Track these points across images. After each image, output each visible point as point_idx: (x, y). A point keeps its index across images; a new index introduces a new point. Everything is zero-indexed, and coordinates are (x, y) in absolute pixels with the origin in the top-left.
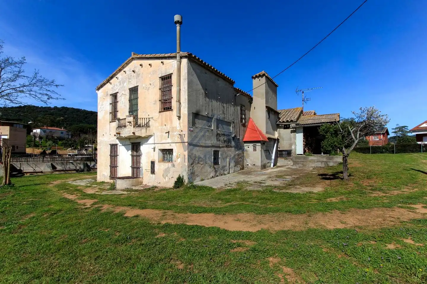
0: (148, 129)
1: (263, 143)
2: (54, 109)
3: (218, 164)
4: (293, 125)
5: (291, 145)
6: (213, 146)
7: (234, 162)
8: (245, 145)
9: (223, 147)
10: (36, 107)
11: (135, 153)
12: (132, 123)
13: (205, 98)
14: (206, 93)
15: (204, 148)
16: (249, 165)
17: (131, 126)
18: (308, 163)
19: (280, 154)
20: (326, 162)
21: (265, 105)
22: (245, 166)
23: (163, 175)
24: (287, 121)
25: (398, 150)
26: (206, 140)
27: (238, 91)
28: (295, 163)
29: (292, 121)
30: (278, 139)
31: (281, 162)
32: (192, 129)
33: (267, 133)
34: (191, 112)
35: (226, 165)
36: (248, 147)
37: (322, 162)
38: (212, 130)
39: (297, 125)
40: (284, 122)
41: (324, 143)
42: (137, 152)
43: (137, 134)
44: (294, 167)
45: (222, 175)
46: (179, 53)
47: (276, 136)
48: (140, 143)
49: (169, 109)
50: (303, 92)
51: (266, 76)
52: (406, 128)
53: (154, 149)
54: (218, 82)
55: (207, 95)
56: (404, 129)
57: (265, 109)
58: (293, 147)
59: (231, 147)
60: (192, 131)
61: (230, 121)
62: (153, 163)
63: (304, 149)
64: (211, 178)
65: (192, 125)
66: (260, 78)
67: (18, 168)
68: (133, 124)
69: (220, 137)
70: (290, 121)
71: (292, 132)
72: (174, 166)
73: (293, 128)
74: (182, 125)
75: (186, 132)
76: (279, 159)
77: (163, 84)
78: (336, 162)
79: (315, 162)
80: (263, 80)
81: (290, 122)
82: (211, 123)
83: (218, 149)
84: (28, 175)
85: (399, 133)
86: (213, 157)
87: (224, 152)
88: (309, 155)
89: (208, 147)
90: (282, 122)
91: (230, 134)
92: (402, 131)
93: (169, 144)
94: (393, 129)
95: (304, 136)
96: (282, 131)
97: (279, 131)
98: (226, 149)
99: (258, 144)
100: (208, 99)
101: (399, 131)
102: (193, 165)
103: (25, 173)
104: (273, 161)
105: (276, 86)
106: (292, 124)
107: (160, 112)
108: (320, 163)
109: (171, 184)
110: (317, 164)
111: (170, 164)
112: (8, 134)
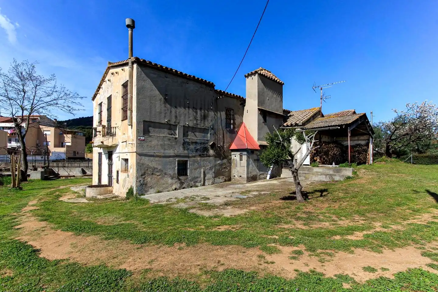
0: (115, 137)
3: (186, 175)
6: (177, 156)
7: (214, 172)
8: (233, 153)
9: (194, 157)
12: (101, 132)
13: (165, 103)
14: (165, 99)
15: (162, 159)
16: (236, 176)
17: (100, 135)
18: (310, 176)
20: (331, 175)
21: (257, 107)
22: (232, 177)
23: (123, 185)
26: (165, 150)
27: (220, 93)
29: (296, 125)
31: (285, 173)
32: (142, 138)
33: (259, 139)
34: (142, 120)
35: (198, 176)
36: (235, 156)
37: (326, 175)
38: (176, 138)
43: (105, 143)
45: (191, 187)
46: (130, 58)
48: (112, 152)
50: (321, 89)
51: (258, 73)
53: (119, 158)
54: (187, 85)
55: (166, 101)
57: (258, 113)
59: (209, 156)
60: (144, 140)
61: (207, 128)
62: (118, 173)
64: (173, 190)
65: (144, 134)
66: (253, 76)
67: (57, 173)
68: (102, 134)
69: (190, 145)
70: (294, 124)
74: (133, 134)
76: (283, 170)
77: (123, 92)
78: (343, 176)
79: (318, 175)
80: (256, 78)
81: (295, 126)
82: (175, 131)
83: (185, 159)
84: (64, 178)
86: (177, 168)
87: (194, 162)
89: (169, 157)
90: (287, 127)
91: (206, 142)
93: (126, 154)
98: (199, 159)
99: (244, 153)
100: (168, 106)
102: (143, 177)
103: (61, 176)
104: (270, 172)
106: (297, 128)
107: (122, 121)
108: (324, 177)
110: (320, 178)
111: (127, 175)
112: (71, 141)
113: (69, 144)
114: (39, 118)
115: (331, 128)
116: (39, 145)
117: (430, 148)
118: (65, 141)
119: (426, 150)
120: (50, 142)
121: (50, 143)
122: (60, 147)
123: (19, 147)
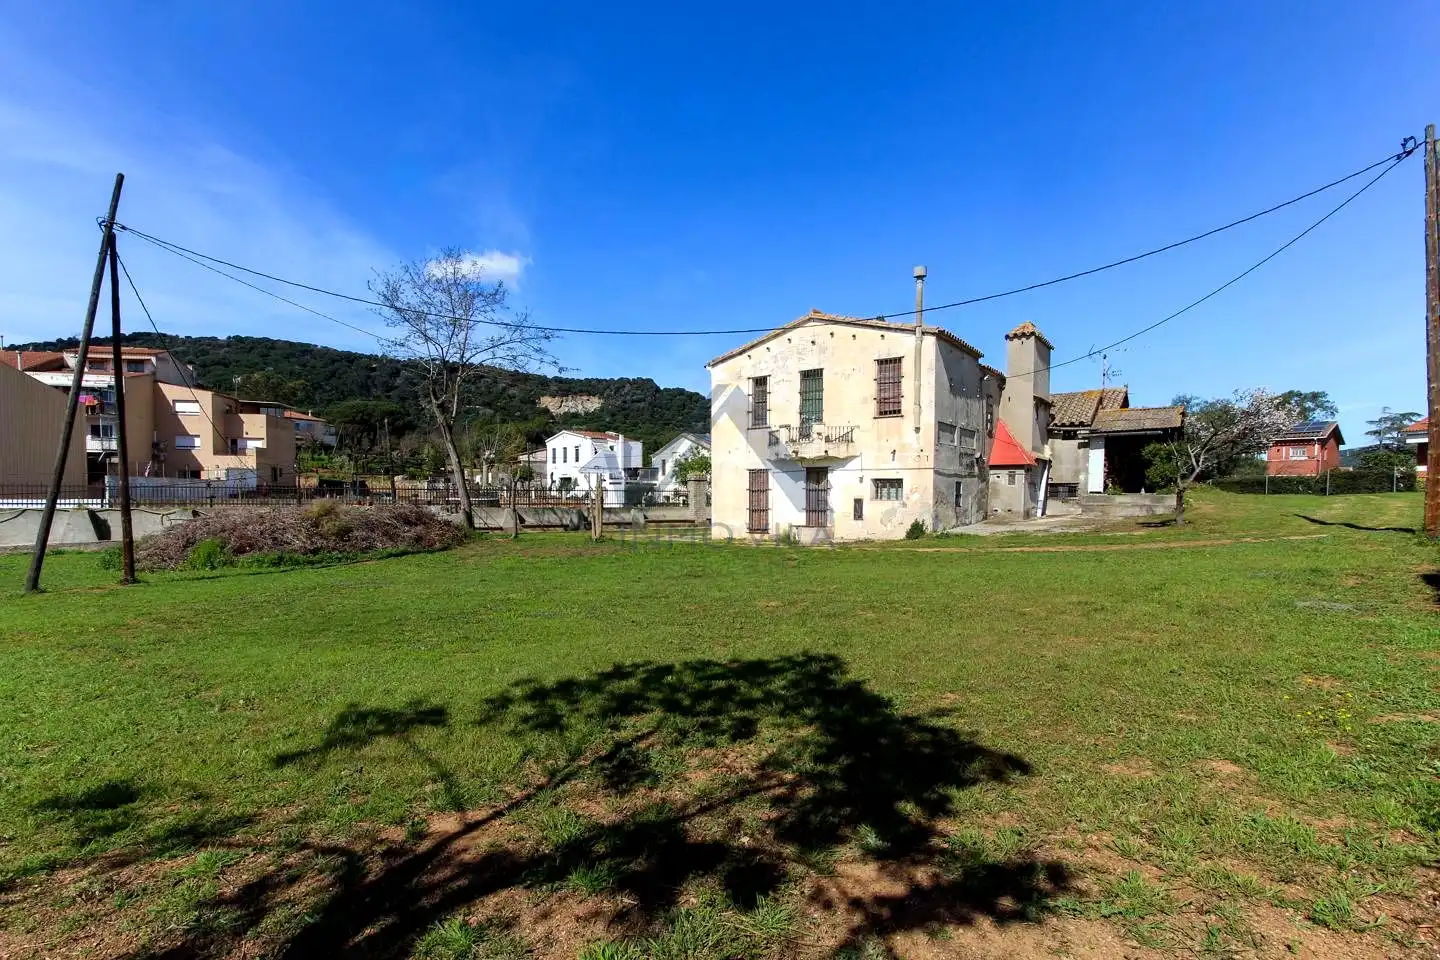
0: (851, 444)
1: (1028, 469)
2: (228, 346)
3: (959, 506)
4: (1082, 432)
5: (1077, 473)
6: (956, 475)
7: (977, 504)
8: (992, 472)
9: (965, 476)
10: (171, 337)
11: (813, 486)
13: (950, 394)
14: (950, 387)
15: (947, 479)
16: (1000, 511)
18: (1112, 509)
19: (1053, 490)
20: (1150, 508)
21: (1032, 395)
22: (991, 514)
23: (881, 521)
24: (1072, 424)
25: (1338, 487)
26: (949, 465)
27: (985, 370)
28: (1086, 508)
29: (1082, 424)
30: (1050, 461)
31: (1055, 506)
32: (937, 448)
33: (1033, 448)
34: (937, 421)
36: (998, 477)
37: (1142, 507)
38: (955, 448)
39: (1092, 432)
40: (1063, 425)
41: (1151, 473)
42: (818, 482)
43: (831, 454)
44: (1085, 517)
45: (963, 524)
46: (920, 326)
47: (1047, 454)
48: (827, 468)
49: (897, 412)
50: (1105, 358)
51: (1035, 336)
52: (1414, 419)
53: (861, 480)
56: (1406, 422)
57: (1032, 403)
58: (1082, 477)
59: (975, 477)
60: (938, 451)
61: (974, 430)
62: (858, 503)
63: (1105, 482)
64: (953, 528)
65: (938, 441)
66: (1023, 340)
69: (963, 458)
70: (1077, 423)
71: (1081, 446)
72: (904, 505)
73: (1084, 438)
74: (921, 441)
75: (930, 451)
76: (1050, 502)
77: (880, 371)
79: (1128, 507)
80: (1031, 343)
81: (1076, 426)
82: (954, 436)
83: (960, 480)
85: (1389, 436)
86: (955, 494)
87: (967, 485)
88: (1116, 494)
89: (949, 476)
90: (1069, 426)
91: (973, 453)
92: (1399, 430)
93: (895, 471)
94: (1372, 422)
95: (1106, 455)
96: (1059, 443)
97: (1052, 444)
98: (969, 480)
99: (1018, 471)
100: (953, 397)
101: (1390, 430)
102: (937, 504)
104: (1040, 504)
105: (1050, 348)
106: (1080, 430)
107: (875, 418)
108: (1138, 509)
109: (900, 534)
110: (1131, 511)
111: (897, 503)
112: (264, 436)
113: (261, 444)
114: (153, 359)
115: (1148, 432)
116: (162, 446)
117: (1239, 466)
118: (245, 436)
119: (1233, 468)
120: (198, 436)
121: (197, 442)
122: (227, 453)
123: (110, 454)
